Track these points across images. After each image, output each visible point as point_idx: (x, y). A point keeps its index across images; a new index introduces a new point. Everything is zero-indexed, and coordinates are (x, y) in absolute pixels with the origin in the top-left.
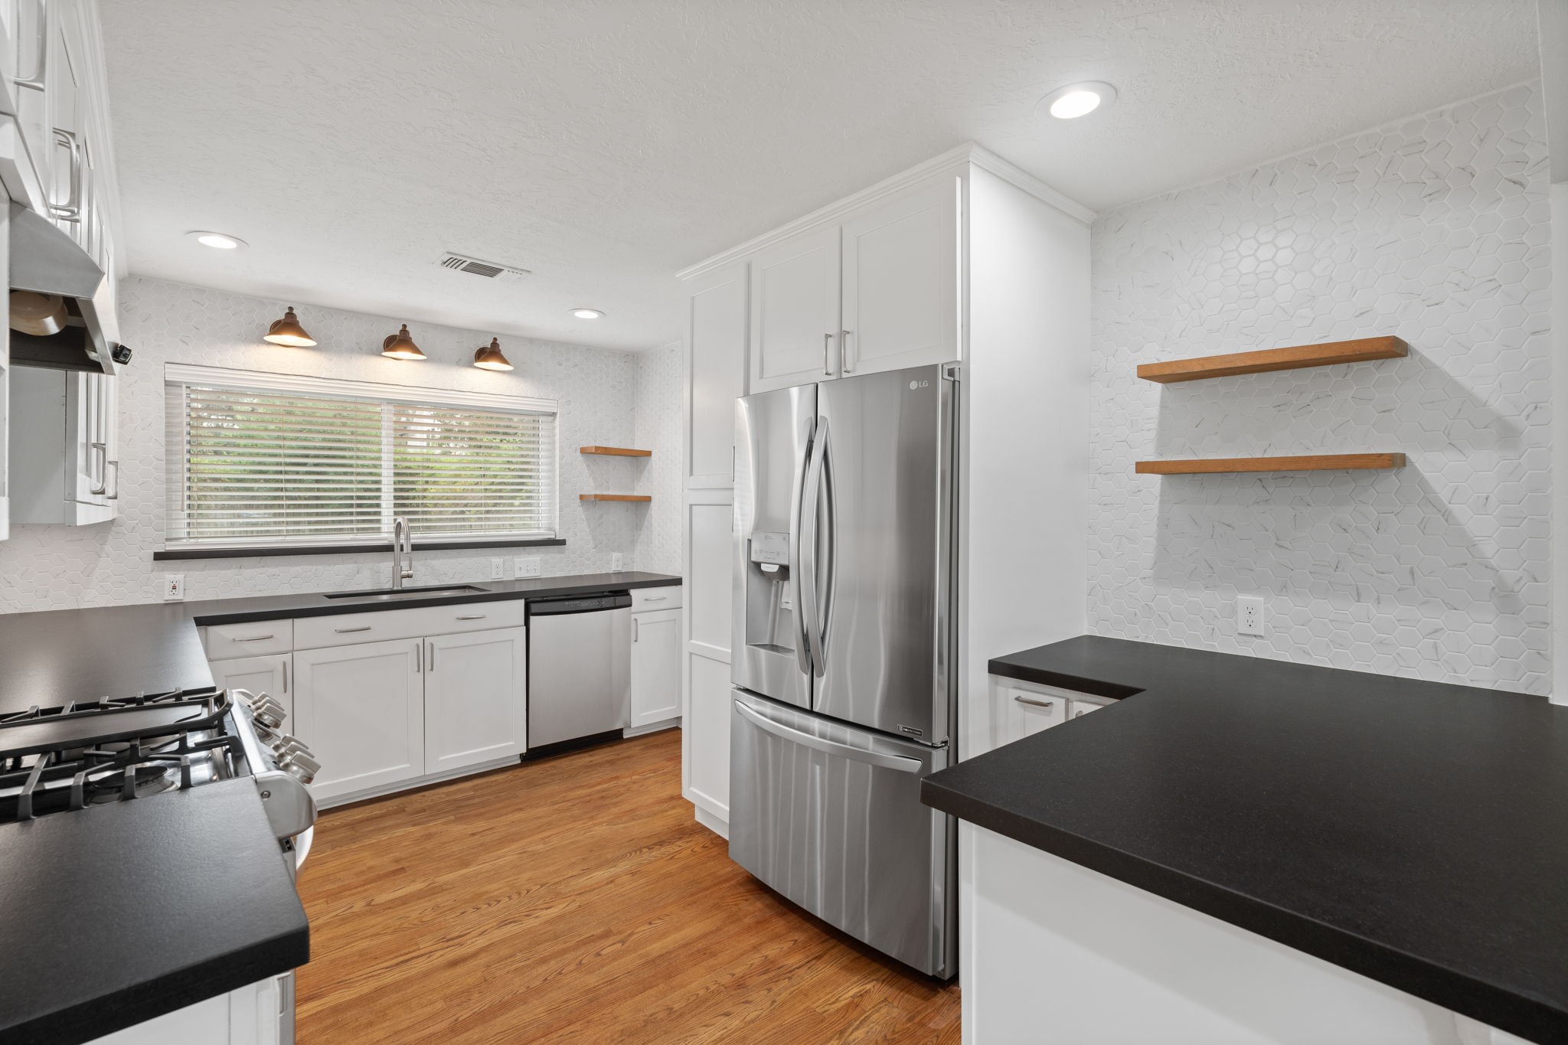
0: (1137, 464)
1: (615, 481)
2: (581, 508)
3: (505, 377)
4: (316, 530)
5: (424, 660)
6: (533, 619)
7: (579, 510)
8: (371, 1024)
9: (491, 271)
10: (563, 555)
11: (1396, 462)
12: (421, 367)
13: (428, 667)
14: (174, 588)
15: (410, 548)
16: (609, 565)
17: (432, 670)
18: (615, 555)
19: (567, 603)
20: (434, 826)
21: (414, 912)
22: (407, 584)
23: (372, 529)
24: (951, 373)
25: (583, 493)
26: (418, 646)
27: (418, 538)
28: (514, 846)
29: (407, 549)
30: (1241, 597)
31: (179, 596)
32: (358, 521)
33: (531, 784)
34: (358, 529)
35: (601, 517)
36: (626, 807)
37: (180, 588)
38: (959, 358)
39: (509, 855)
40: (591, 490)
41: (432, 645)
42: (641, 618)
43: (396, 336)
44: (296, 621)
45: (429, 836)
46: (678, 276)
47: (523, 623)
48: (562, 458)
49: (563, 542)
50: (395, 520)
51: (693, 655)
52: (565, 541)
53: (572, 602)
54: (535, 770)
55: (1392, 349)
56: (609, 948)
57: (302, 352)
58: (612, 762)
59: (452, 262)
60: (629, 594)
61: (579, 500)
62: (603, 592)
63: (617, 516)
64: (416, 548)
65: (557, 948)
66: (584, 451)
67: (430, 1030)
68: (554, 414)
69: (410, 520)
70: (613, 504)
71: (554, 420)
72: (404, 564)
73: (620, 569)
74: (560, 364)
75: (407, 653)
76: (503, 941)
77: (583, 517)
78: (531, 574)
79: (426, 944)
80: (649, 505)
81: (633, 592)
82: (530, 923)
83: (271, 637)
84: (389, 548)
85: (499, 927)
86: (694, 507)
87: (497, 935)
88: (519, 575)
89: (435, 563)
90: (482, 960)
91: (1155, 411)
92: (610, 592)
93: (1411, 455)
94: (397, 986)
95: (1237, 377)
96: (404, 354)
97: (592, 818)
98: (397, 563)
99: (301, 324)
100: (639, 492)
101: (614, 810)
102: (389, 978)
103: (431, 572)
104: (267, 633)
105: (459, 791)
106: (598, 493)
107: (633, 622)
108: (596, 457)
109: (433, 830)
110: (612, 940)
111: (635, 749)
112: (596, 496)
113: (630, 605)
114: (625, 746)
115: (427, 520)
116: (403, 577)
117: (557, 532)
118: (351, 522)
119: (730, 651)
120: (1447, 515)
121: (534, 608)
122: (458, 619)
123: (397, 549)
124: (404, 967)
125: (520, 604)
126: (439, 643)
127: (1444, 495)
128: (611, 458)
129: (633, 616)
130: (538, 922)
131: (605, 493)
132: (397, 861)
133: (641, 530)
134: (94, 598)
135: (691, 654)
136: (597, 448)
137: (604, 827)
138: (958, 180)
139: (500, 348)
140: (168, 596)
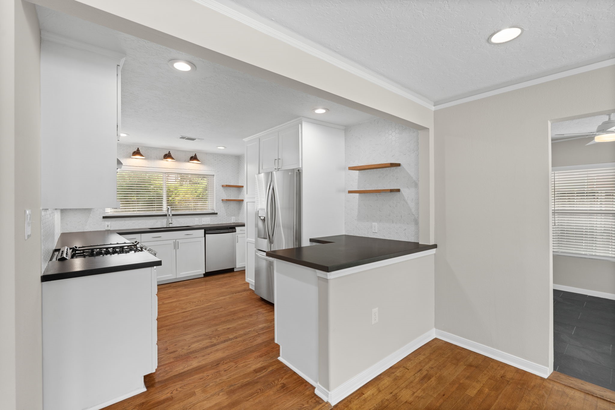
0: (348, 191)
1: (232, 195)
2: (222, 203)
3: (199, 165)
4: (144, 210)
5: (176, 246)
6: (207, 235)
7: (222, 204)
8: (165, 321)
9: (193, 139)
10: (217, 217)
11: (398, 190)
12: (174, 163)
13: (177, 248)
14: (108, 226)
15: (172, 215)
16: (231, 220)
17: (178, 249)
18: (233, 218)
19: (216, 231)
20: (179, 289)
21: (174, 304)
22: (171, 226)
23: (160, 210)
24: (299, 170)
25: (223, 199)
26: (174, 242)
27: (174, 213)
28: (200, 293)
29: (171, 215)
30: (373, 223)
31: (109, 228)
32: (157, 208)
33: (206, 281)
34: (157, 210)
35: (229, 206)
36: (232, 285)
37: (109, 226)
38: (300, 167)
39: (199, 294)
40: (225, 198)
41: (178, 242)
42: (239, 236)
43: (167, 154)
44: (142, 234)
45: (178, 291)
46: (244, 140)
47: (204, 236)
48: (216, 188)
49: (217, 214)
50: (167, 207)
51: (248, 243)
52: (217, 213)
53: (218, 231)
54: (207, 278)
55: (399, 165)
56: (221, 310)
57: (141, 160)
58: (229, 276)
59: (183, 138)
60: (235, 229)
61: (221, 201)
62: (228, 228)
63: (233, 205)
64: (173, 215)
65: (209, 310)
66: (223, 186)
67: (179, 321)
68: (214, 175)
69: (171, 207)
70: (232, 202)
71: (214, 177)
72: (170, 220)
73: (234, 222)
74: (215, 160)
75: (171, 244)
76: (196, 309)
77: (223, 206)
78: (207, 223)
79: (177, 309)
80: (243, 202)
81: (236, 228)
82: (203, 306)
83: (135, 238)
84: (166, 215)
85: (195, 306)
86: (248, 203)
87: (194, 308)
88: (203, 223)
89: (179, 219)
90: (191, 312)
91: (357, 178)
92: (230, 228)
93: (401, 190)
94: (171, 315)
95: (372, 170)
96: (169, 160)
97: (222, 288)
98: (168, 220)
99: (141, 153)
100: (240, 198)
101: (228, 286)
102: (169, 314)
103: (177, 222)
104: (134, 238)
105: (186, 282)
106: (227, 199)
107: (237, 237)
108: (227, 188)
109: (179, 290)
110: (222, 309)
111: (237, 273)
112: (226, 200)
113: (236, 232)
114: (235, 273)
115: (176, 207)
116: (170, 224)
117: (215, 210)
118: (155, 208)
119: (254, 240)
120: (407, 203)
121: (207, 232)
122: (185, 235)
123: (168, 215)
124: (172, 313)
125: (203, 231)
126: (180, 241)
127: (406, 198)
128: (231, 188)
129: (237, 235)
130: (205, 306)
131: (229, 199)
132: (169, 296)
133: (241, 210)
134: (88, 228)
135: (247, 242)
136: (226, 185)
137: (225, 289)
138: (300, 125)
139: (197, 157)
140: (107, 228)
